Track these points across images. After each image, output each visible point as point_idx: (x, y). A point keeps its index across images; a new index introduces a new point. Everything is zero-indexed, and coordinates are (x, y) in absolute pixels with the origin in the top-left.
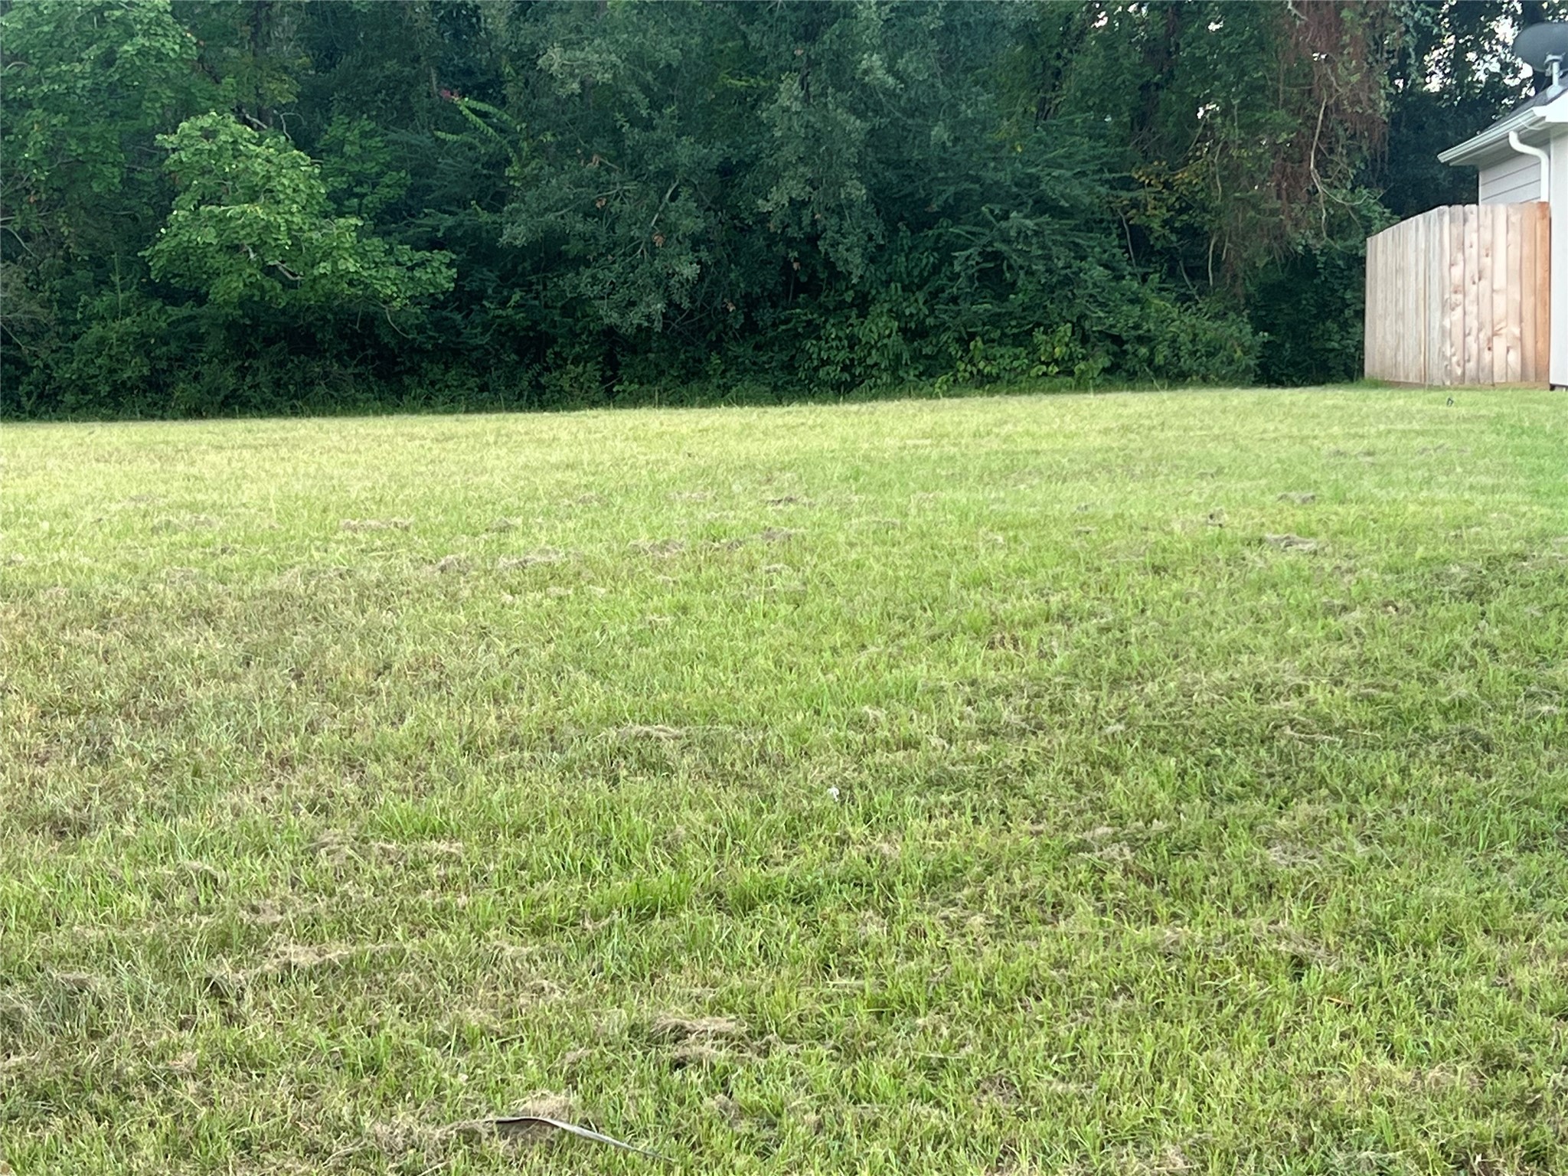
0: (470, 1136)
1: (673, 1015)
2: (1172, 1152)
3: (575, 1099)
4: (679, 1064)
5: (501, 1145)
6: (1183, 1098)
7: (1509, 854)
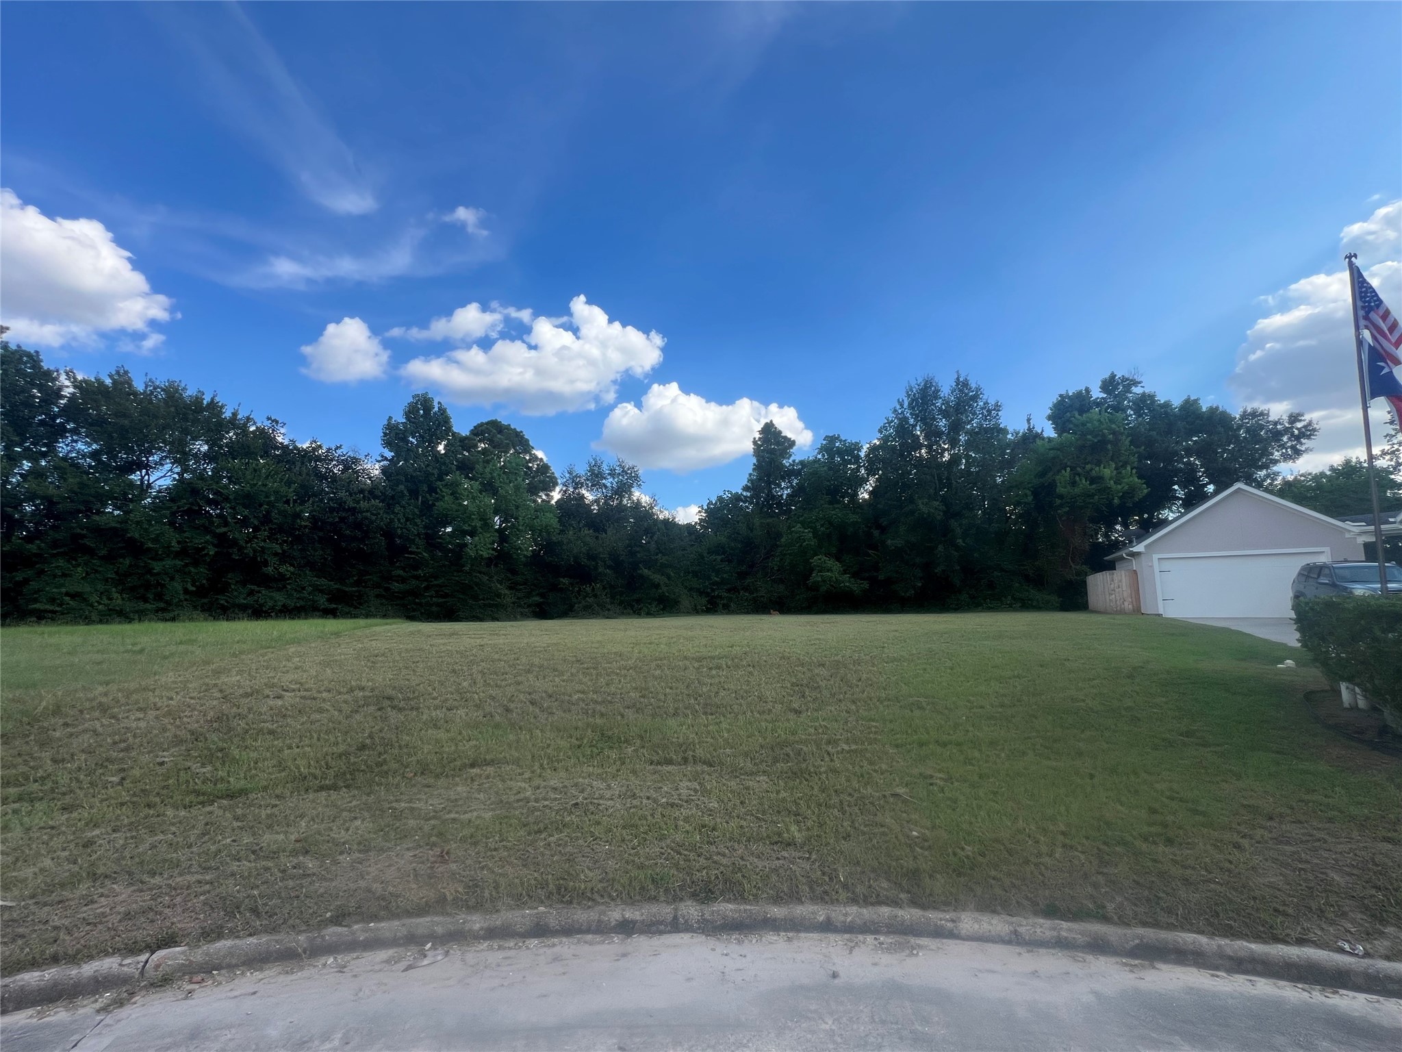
0: (884, 796)
1: (929, 772)
2: (1061, 825)
3: (908, 790)
4: (931, 784)
5: (891, 800)
6: (1063, 809)
7: (1149, 750)
